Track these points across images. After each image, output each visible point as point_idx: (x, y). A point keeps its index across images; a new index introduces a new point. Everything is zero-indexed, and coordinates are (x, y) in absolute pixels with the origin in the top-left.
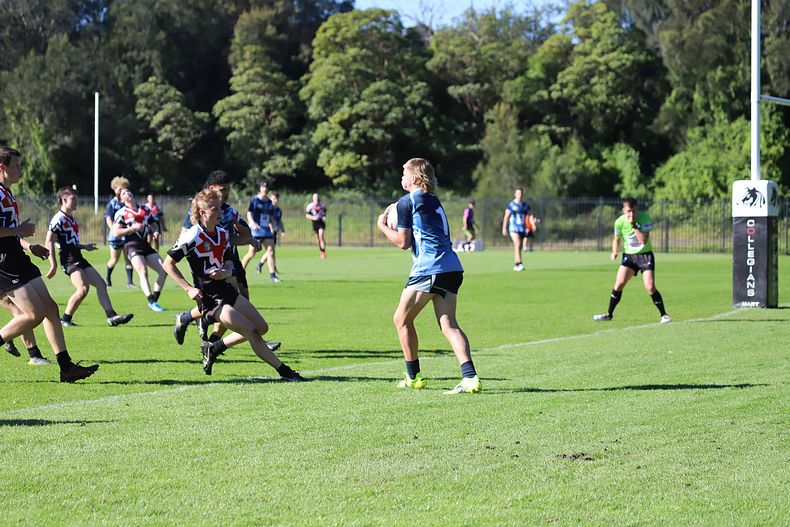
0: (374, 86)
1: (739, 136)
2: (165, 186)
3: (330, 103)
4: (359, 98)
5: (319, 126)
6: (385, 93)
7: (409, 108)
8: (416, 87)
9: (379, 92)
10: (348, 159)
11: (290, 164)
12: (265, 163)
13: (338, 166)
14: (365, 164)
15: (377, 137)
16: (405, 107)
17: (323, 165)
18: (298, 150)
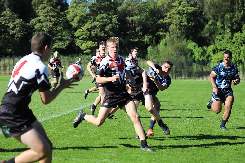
0: (100, 16)
1: (239, 39)
2: (12, 52)
3: (83, 21)
4: (94, 20)
5: (78, 31)
6: (105, 19)
7: (114, 24)
8: (113, 17)
9: (103, 18)
10: (90, 44)
11: (64, 44)
12: (54, 44)
13: (86, 46)
14: (97, 45)
15: (102, 35)
16: (113, 24)
17: (79, 45)
18: (67, 39)
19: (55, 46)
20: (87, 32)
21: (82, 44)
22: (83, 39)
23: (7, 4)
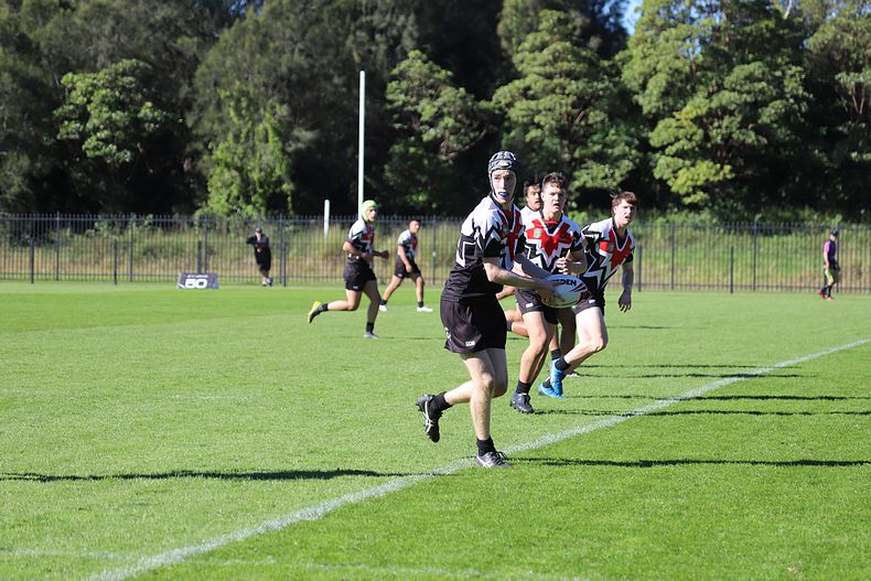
0: (740, 71)
2: (429, 203)
3: (678, 91)
4: (720, 87)
5: (661, 124)
6: (760, 80)
7: (792, 101)
8: (790, 72)
9: (750, 78)
10: (705, 170)
11: (613, 175)
12: (576, 174)
13: (692, 180)
14: (729, 177)
15: (750, 141)
16: (787, 100)
17: (665, 177)
18: (624, 156)
19: (582, 180)
20: (695, 128)
21: (675, 172)
22: (681, 154)
23: (411, 35)
